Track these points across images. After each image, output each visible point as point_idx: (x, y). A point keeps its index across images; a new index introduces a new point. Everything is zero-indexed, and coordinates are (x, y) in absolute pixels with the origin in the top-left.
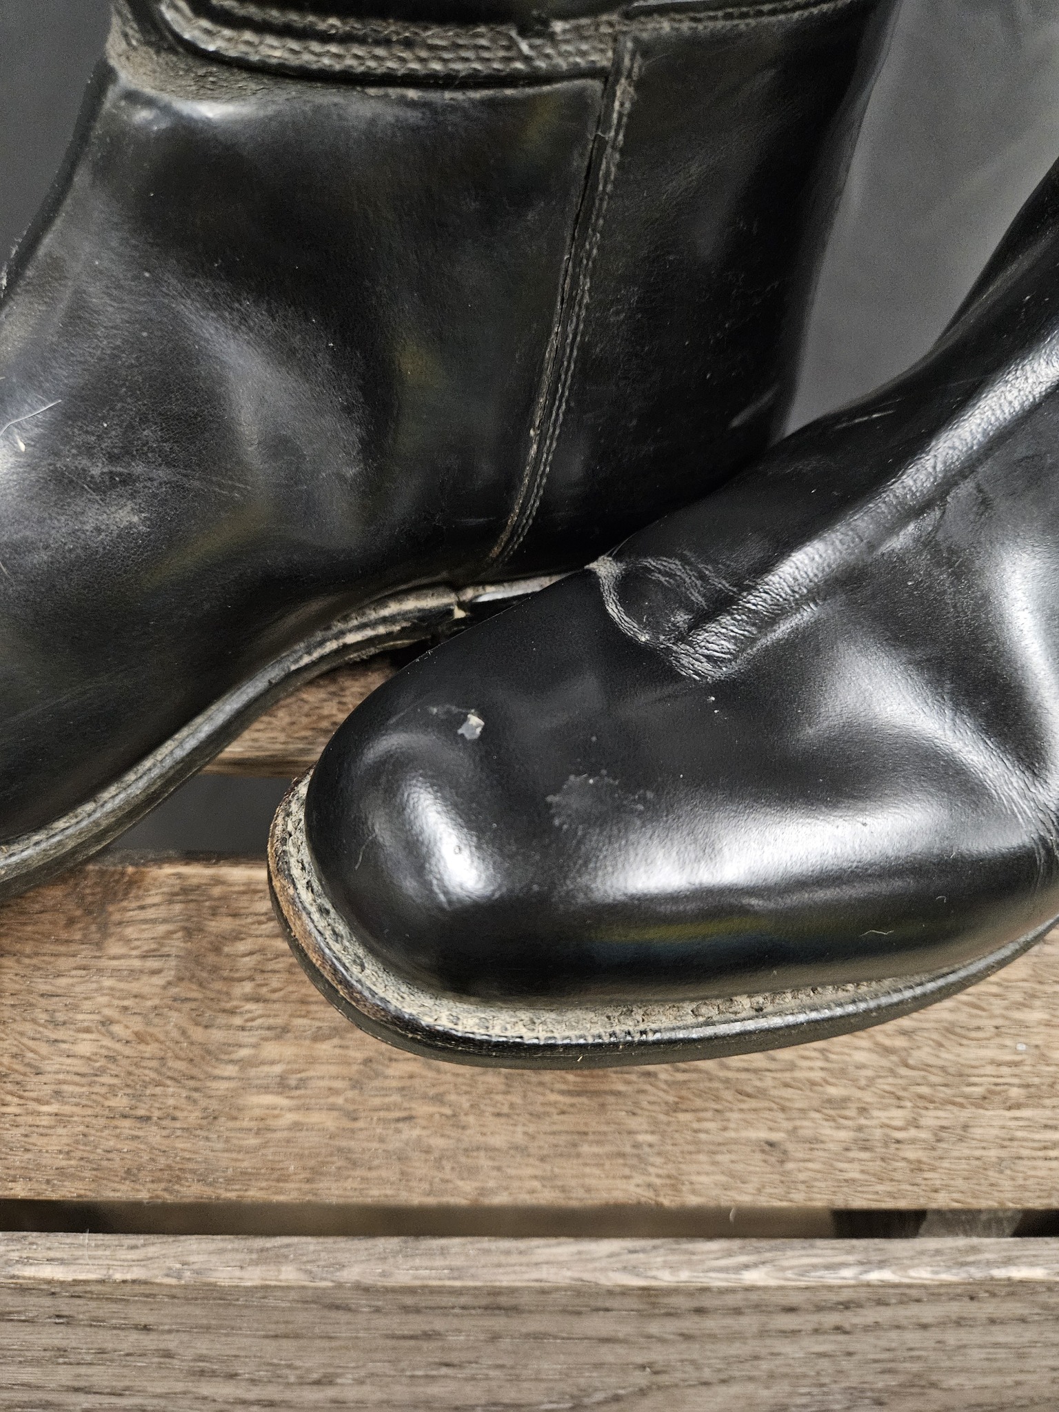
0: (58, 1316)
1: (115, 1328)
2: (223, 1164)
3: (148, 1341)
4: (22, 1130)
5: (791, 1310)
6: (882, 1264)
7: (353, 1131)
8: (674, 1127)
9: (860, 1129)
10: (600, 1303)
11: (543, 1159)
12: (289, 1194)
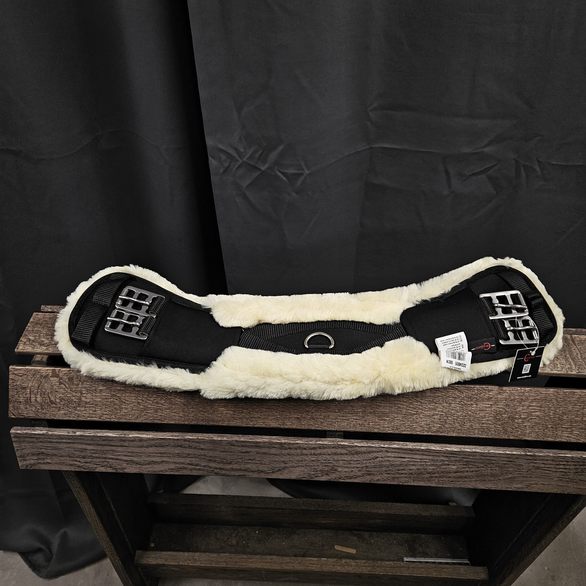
0: (190, 446)
1: (198, 449)
2: (216, 419)
3: (202, 452)
4: (188, 413)
5: (305, 449)
6: (319, 441)
7: (235, 414)
8: (283, 415)
9: (312, 416)
10: (273, 446)
11: (263, 419)
12: (225, 424)
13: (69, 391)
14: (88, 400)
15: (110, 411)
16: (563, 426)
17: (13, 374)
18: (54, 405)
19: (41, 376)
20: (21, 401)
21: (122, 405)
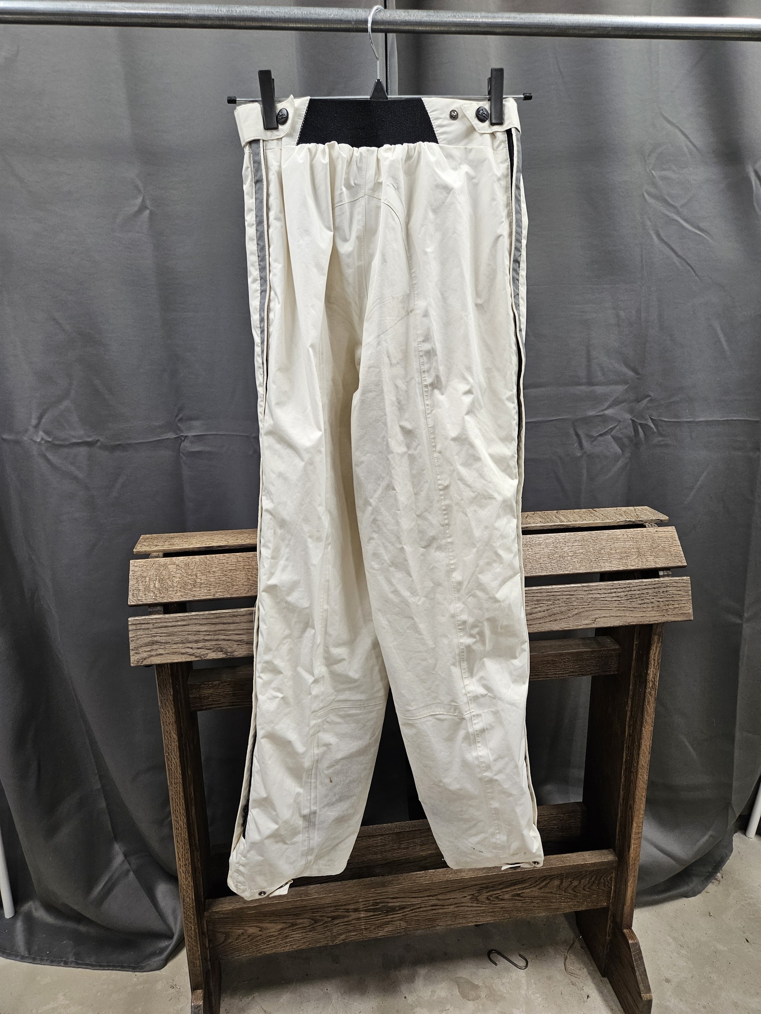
13: (185, 575)
14: (203, 581)
15: (222, 589)
16: (604, 559)
17: (134, 566)
18: (171, 589)
19: (160, 565)
20: (140, 588)
21: (233, 582)
